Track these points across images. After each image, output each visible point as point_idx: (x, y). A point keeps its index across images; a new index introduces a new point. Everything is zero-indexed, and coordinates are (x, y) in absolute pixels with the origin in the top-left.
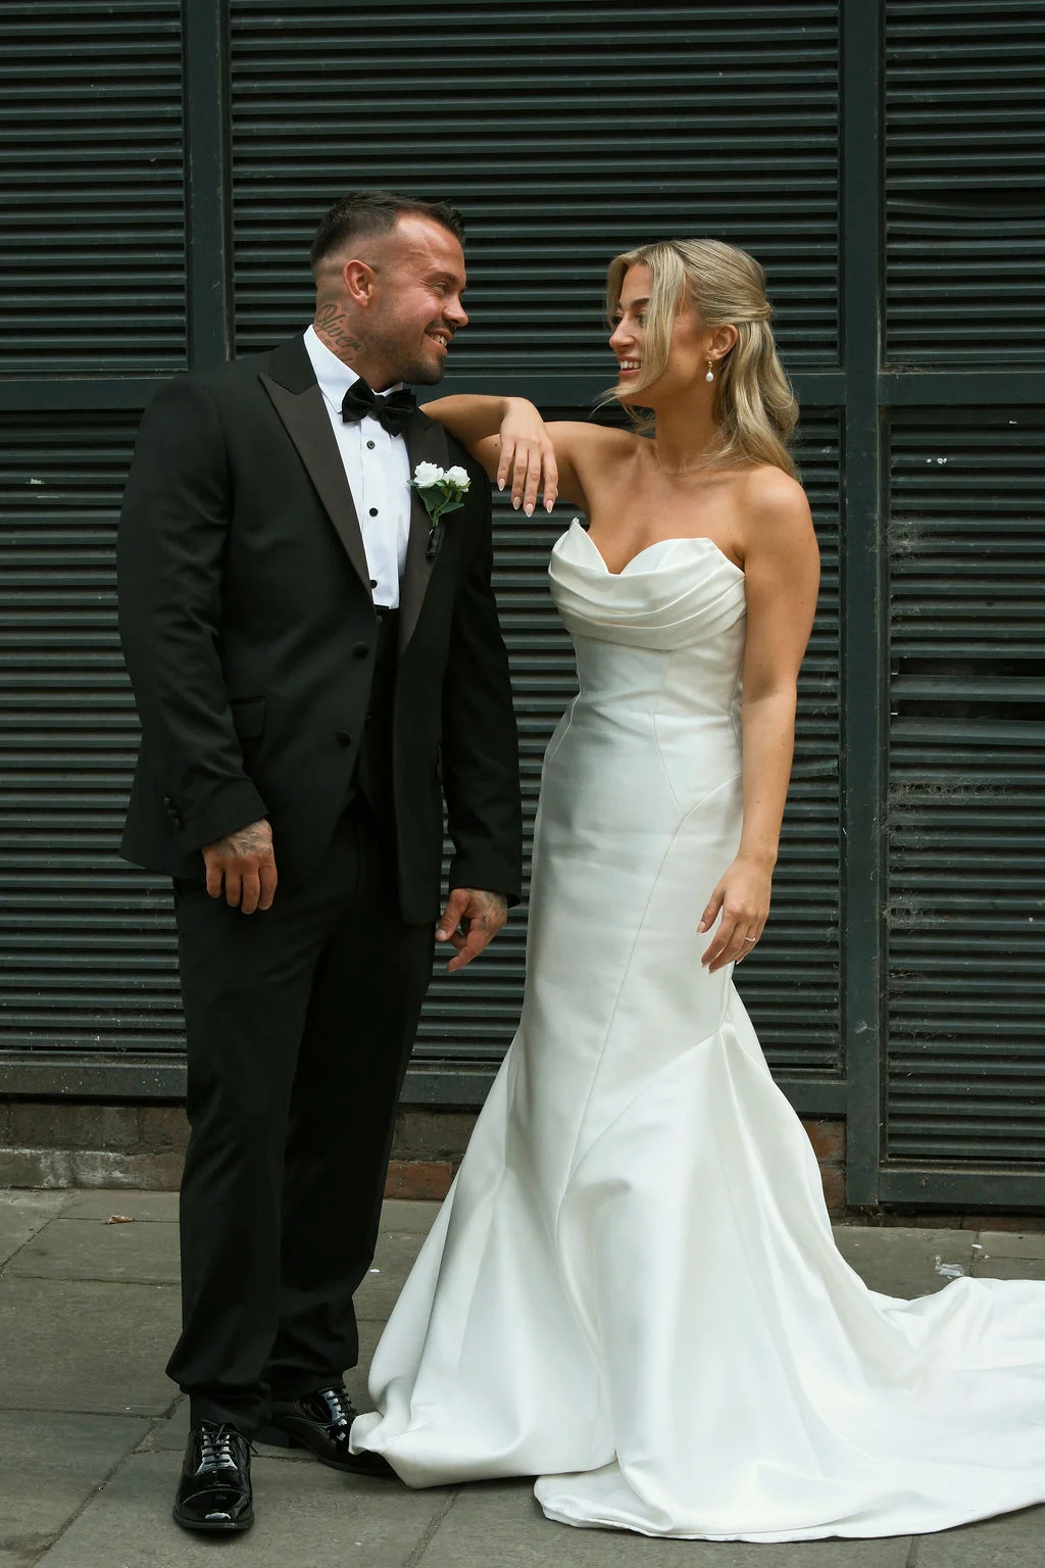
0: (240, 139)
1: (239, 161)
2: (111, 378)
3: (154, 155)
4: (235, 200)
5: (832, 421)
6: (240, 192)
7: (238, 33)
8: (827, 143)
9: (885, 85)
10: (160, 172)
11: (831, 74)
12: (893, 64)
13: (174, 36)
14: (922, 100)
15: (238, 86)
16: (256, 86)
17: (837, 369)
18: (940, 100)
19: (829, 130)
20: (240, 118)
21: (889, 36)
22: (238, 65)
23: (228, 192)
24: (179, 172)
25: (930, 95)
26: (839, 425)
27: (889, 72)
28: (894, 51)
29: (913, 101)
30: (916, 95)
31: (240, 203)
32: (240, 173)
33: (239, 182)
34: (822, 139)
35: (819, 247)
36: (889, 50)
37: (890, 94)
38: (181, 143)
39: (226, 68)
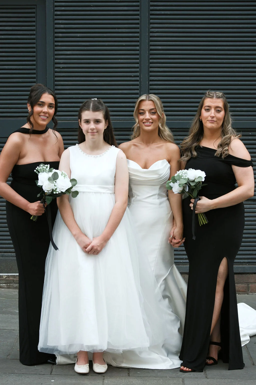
0: (151, 72)
1: (151, 76)
2: (122, 121)
3: (133, 75)
4: (150, 84)
6: (151, 83)
7: (151, 50)
10: (134, 78)
13: (138, 50)
15: (151, 61)
16: (155, 61)
20: (151, 67)
22: (151, 56)
23: (149, 83)
24: (138, 78)
31: (151, 85)
32: (151, 79)
33: (151, 81)
38: (139, 73)
39: (149, 57)
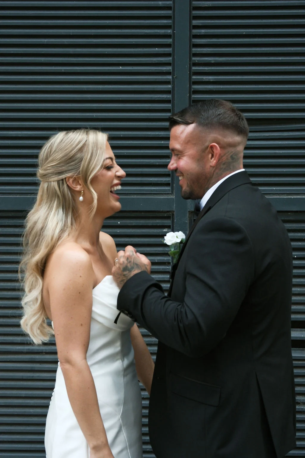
5: (168, 218)
8: (166, 98)
9: (192, 73)
11: (169, 68)
12: (195, 64)
14: (207, 80)
17: (171, 195)
18: (215, 81)
19: (168, 92)
21: (193, 52)
25: (211, 78)
26: (171, 219)
27: (193, 68)
28: (196, 59)
29: (204, 81)
30: (205, 78)
34: (164, 96)
35: (163, 142)
36: (193, 59)
37: (194, 77)
